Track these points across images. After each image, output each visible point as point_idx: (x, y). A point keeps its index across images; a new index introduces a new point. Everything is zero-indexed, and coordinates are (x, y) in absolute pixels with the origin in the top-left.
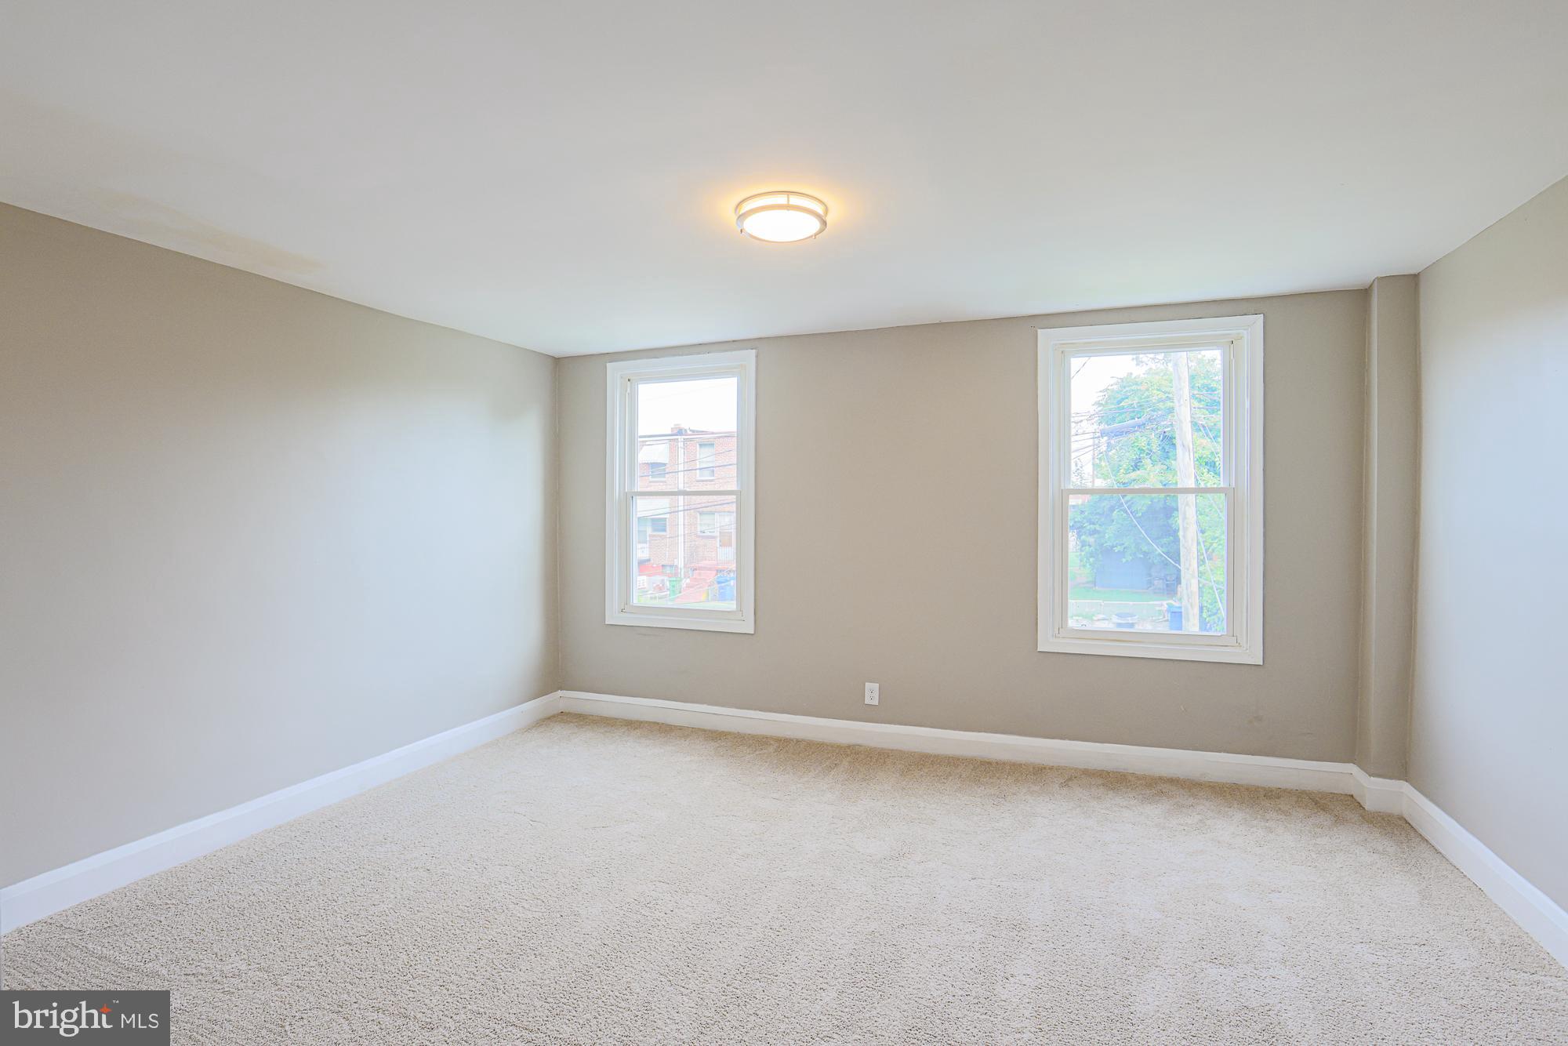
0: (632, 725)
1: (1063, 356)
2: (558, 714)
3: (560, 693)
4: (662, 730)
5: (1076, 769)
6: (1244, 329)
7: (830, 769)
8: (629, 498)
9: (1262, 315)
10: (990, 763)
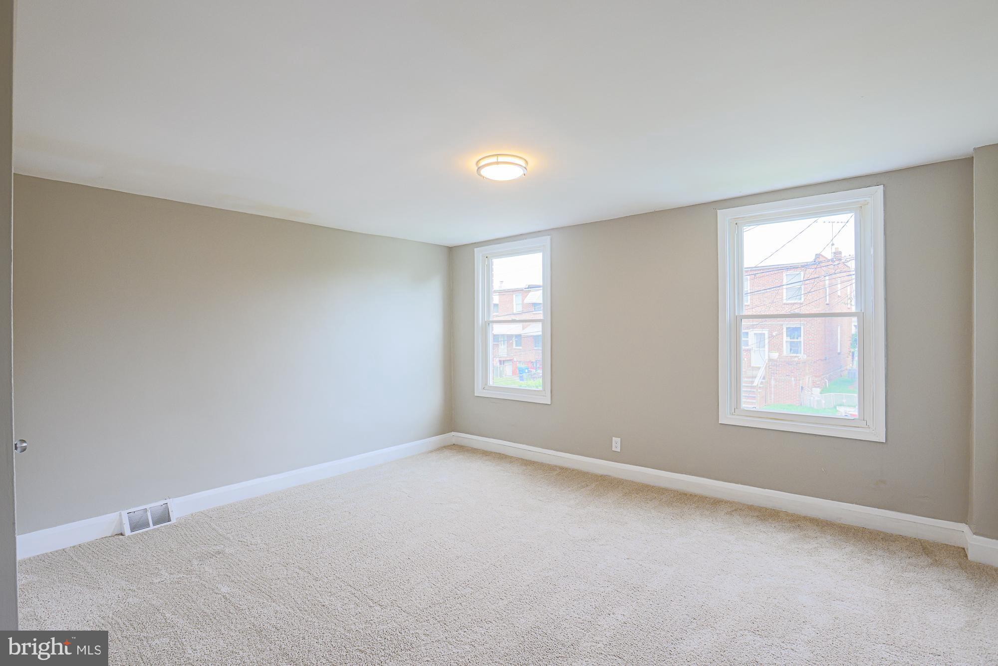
0: (486, 454)
1: (737, 226)
2: (452, 445)
3: (453, 433)
4: (500, 457)
5: (744, 504)
6: (869, 197)
7: (583, 487)
8: (488, 324)
9: (882, 186)
10: (686, 495)
